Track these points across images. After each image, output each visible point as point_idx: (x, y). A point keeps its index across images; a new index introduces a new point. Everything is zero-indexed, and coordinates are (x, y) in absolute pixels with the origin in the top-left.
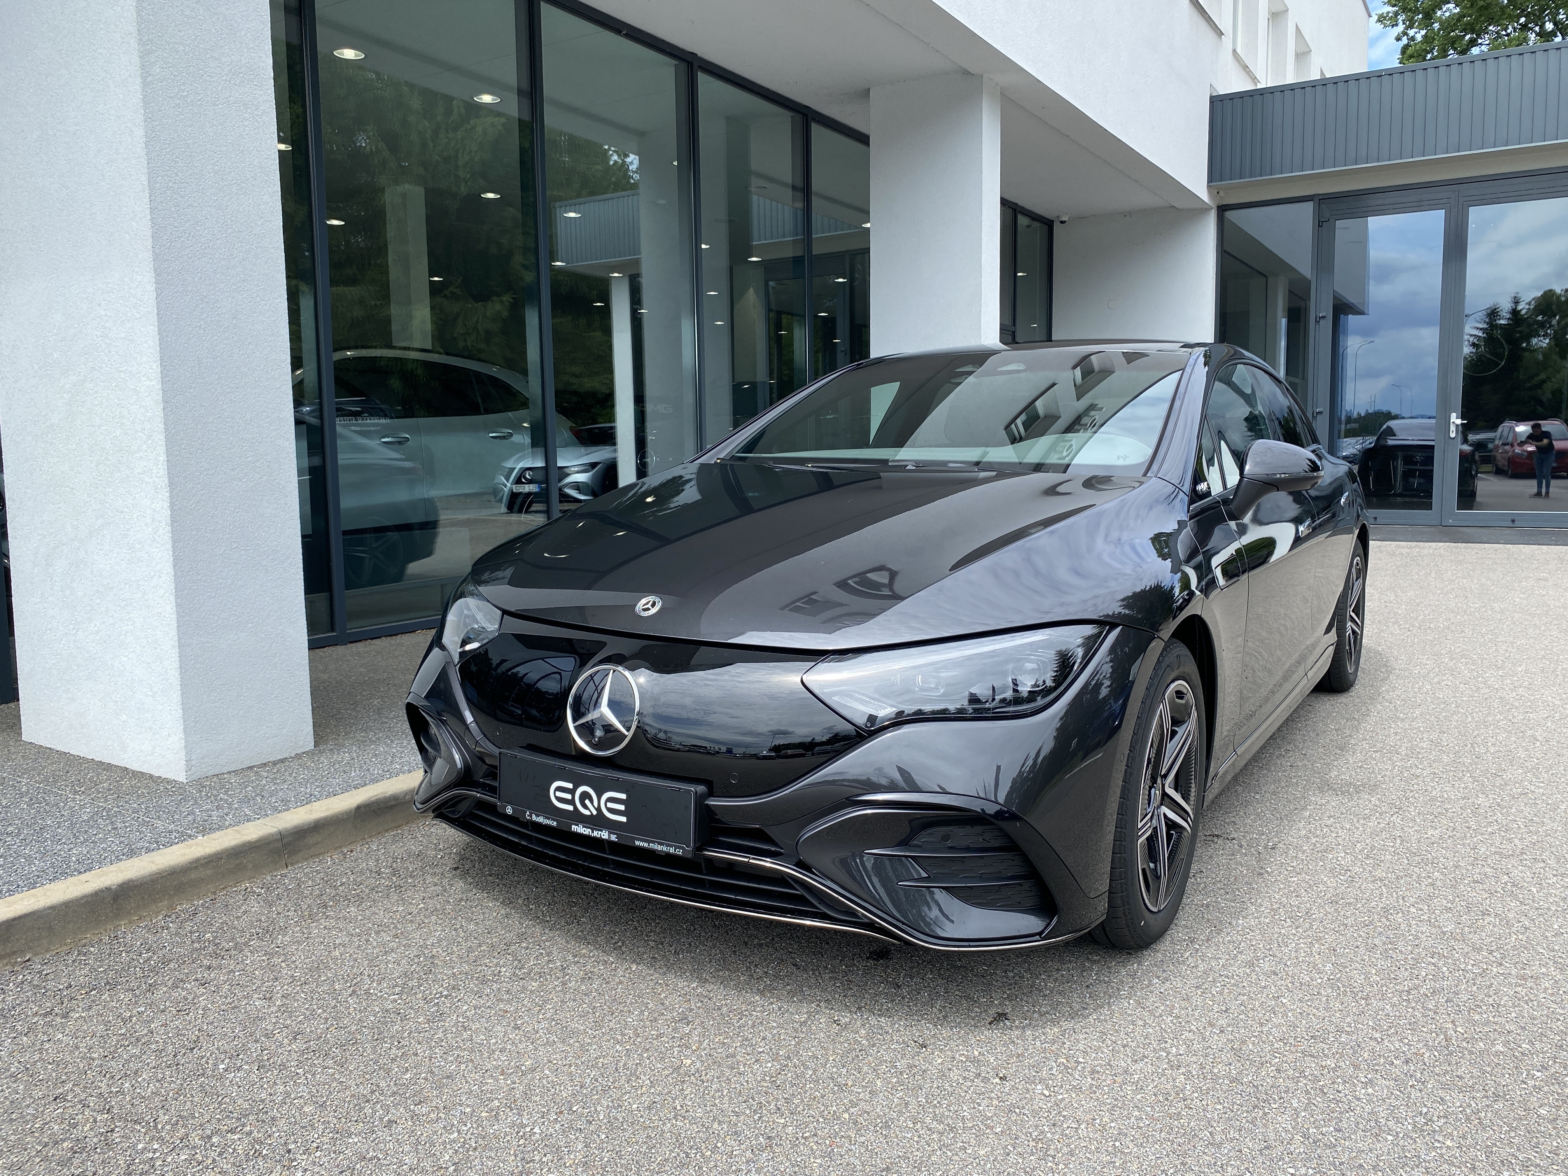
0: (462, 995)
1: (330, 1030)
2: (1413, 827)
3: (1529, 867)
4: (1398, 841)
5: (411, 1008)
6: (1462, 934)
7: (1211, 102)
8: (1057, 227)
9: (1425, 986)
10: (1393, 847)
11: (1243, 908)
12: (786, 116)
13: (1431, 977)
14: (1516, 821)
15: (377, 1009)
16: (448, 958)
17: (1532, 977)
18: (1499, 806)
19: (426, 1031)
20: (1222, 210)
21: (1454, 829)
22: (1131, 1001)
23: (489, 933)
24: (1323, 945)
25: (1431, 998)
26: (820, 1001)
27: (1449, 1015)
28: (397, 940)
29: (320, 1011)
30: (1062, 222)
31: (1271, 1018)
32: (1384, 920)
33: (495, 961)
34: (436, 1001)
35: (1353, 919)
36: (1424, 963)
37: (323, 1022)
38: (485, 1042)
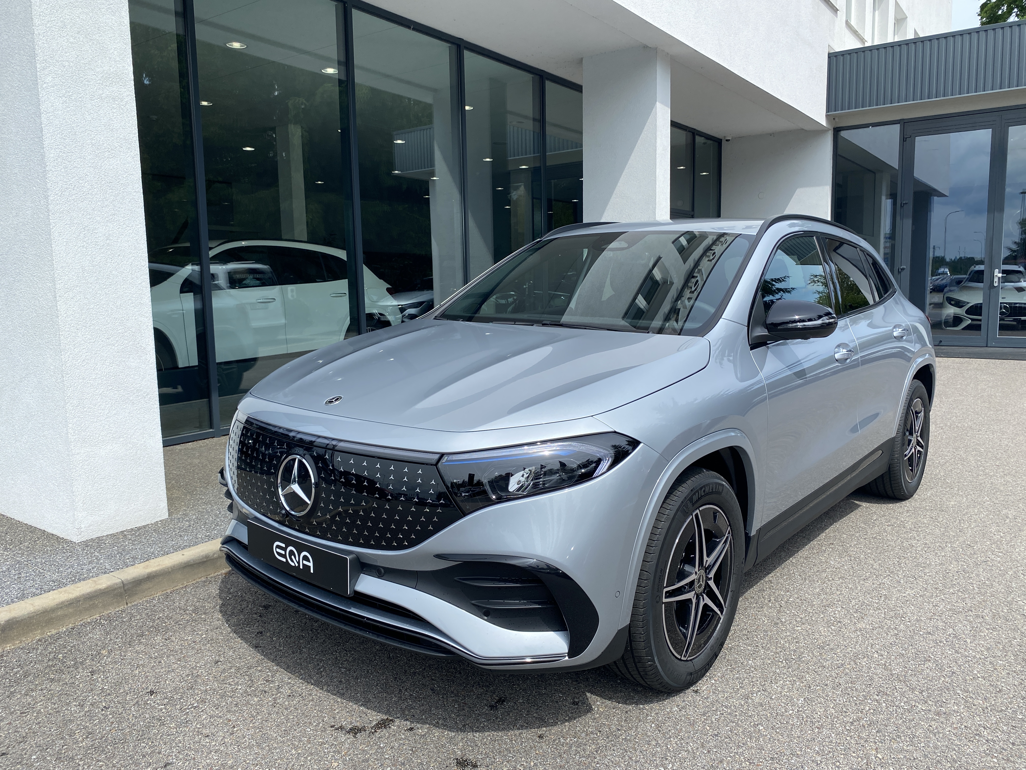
0: (206, 707)
1: (112, 731)
2: (896, 587)
3: (971, 622)
4: (883, 599)
5: (169, 716)
6: (905, 676)
7: (828, 57)
8: (724, 143)
9: (865, 719)
10: (877, 603)
11: (755, 651)
12: (527, 77)
13: (872, 711)
14: (972, 584)
15: (147, 716)
16: (206, 678)
17: (945, 713)
18: (964, 571)
19: (172, 735)
20: (837, 131)
21: (926, 589)
22: (653, 725)
23: (240, 658)
24: (803, 683)
25: (867, 729)
26: (439, 719)
27: (876, 743)
28: (179, 662)
29: (111, 716)
30: (727, 140)
31: (747, 741)
32: (852, 663)
33: (236, 680)
34: (188, 711)
35: (830, 662)
36: (871, 699)
37: (109, 724)
38: (208, 744)
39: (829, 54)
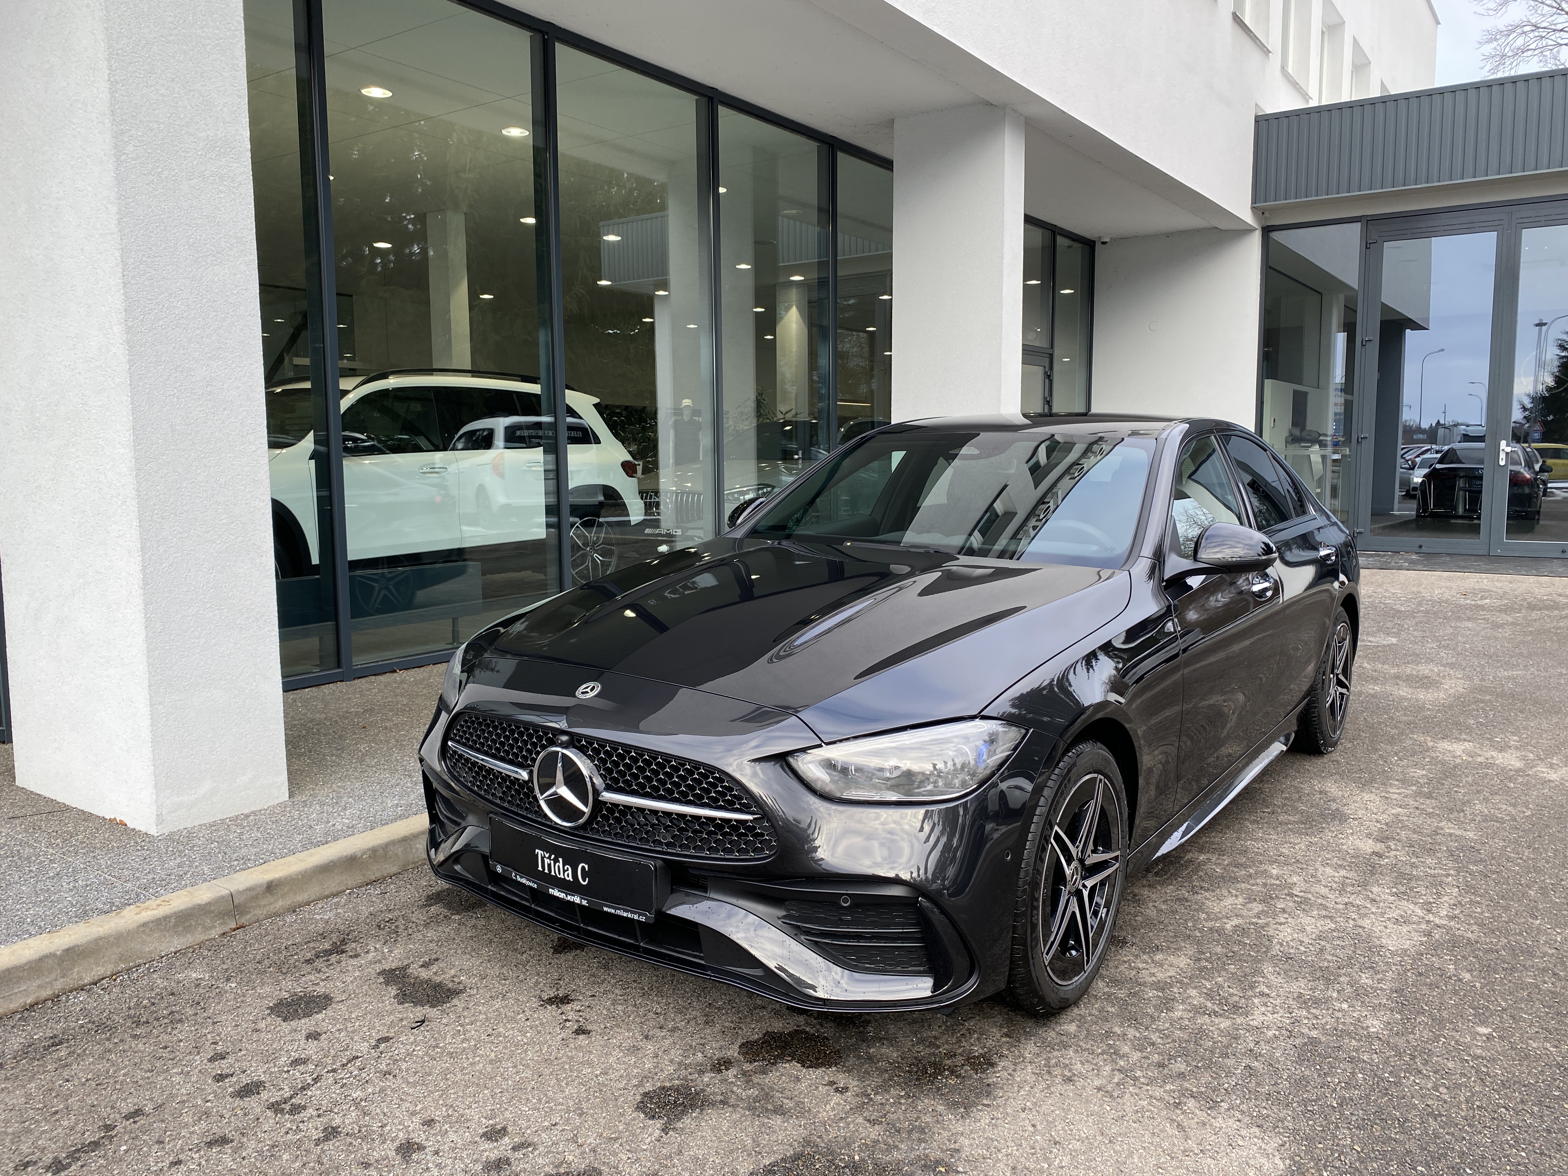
7: (1255, 123)
8: (1098, 247)
20: (1267, 231)
30: (1103, 243)
39: (1257, 117)
